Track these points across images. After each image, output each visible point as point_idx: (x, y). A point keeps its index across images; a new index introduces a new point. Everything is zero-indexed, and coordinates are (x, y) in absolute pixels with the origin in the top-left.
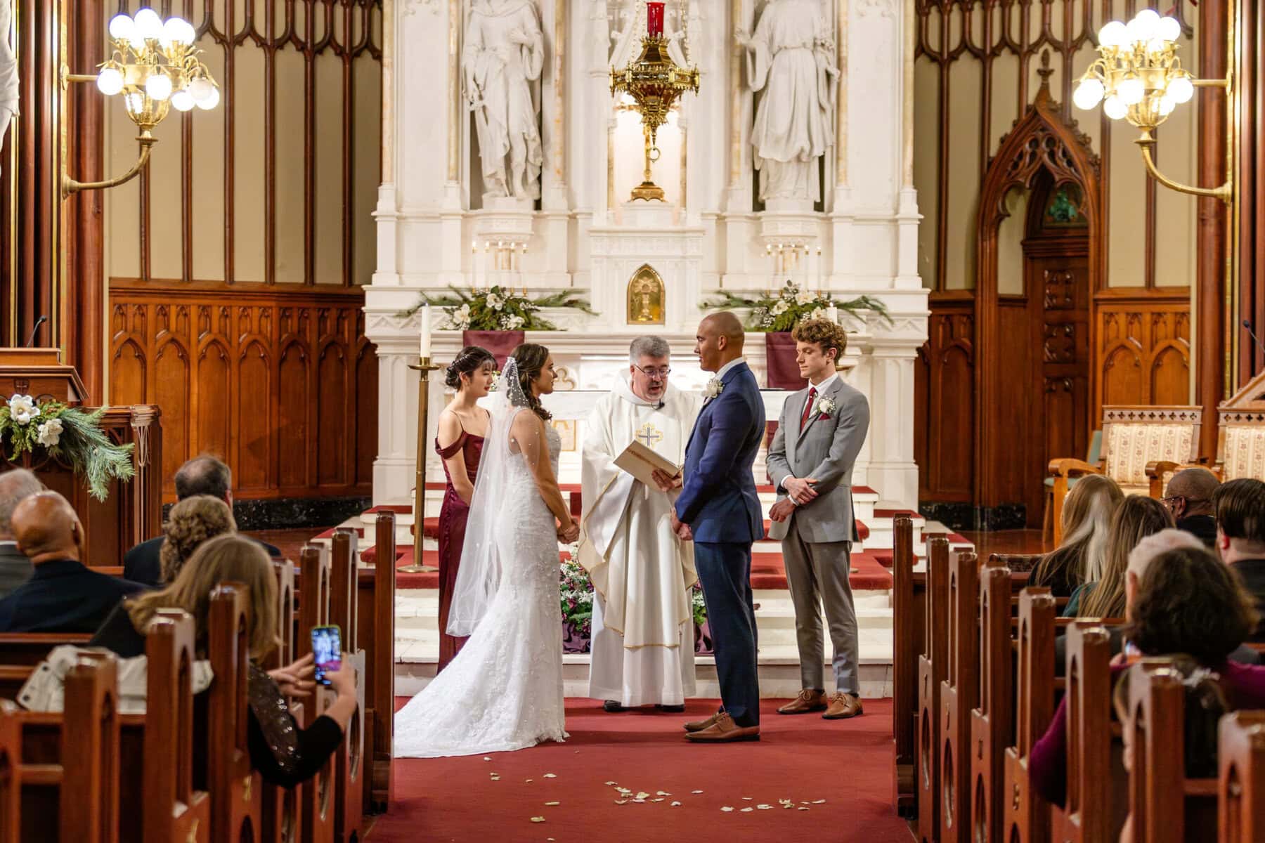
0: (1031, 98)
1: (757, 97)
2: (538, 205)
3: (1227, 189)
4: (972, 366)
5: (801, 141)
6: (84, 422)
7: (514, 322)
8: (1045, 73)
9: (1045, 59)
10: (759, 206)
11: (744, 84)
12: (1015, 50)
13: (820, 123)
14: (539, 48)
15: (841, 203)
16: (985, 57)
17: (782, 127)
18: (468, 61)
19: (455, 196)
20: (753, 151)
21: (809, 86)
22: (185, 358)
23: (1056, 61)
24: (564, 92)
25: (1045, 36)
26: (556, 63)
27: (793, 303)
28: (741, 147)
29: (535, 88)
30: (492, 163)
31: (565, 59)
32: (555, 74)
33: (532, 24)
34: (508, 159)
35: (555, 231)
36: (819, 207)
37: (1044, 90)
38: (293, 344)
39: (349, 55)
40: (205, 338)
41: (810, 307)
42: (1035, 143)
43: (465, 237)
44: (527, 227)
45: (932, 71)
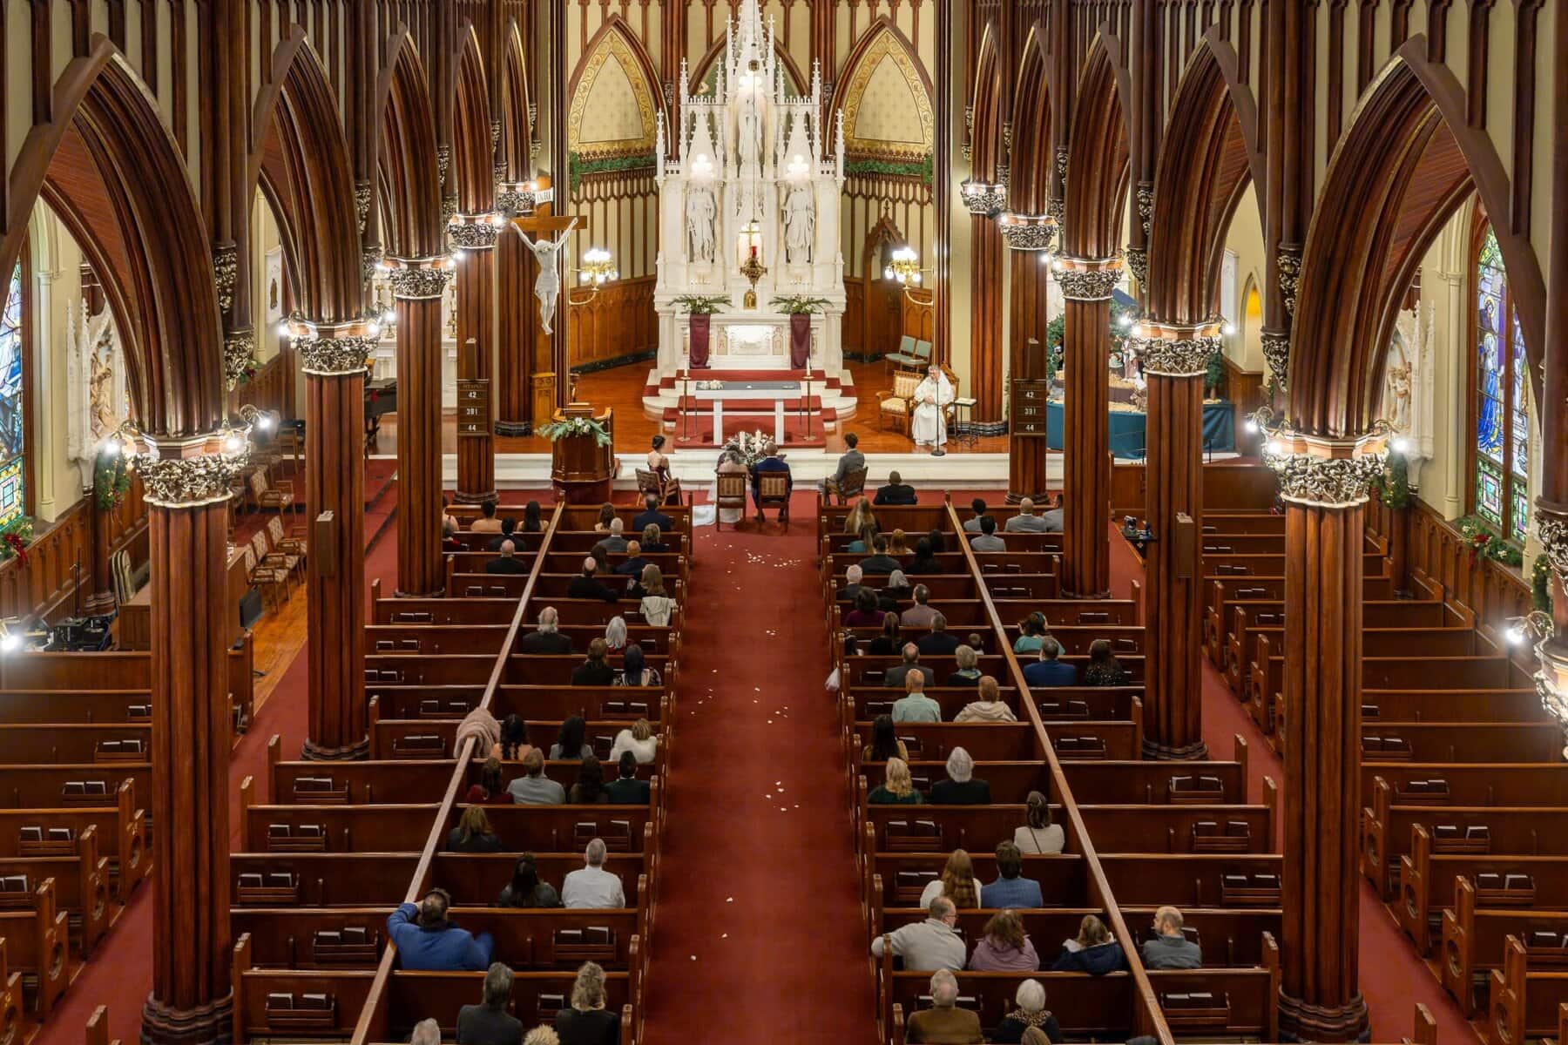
0: (882, 216)
1: (787, 226)
2: (713, 261)
3: (932, 304)
4: (863, 305)
5: (803, 242)
6: (597, 426)
7: (706, 310)
8: (887, 209)
9: (887, 204)
10: (788, 261)
11: (783, 220)
12: (877, 198)
13: (809, 235)
14: (713, 208)
15: (816, 261)
16: (867, 198)
17: (796, 237)
18: (688, 214)
19: (684, 259)
20: (786, 243)
21: (805, 222)
22: (592, 312)
23: (890, 204)
24: (722, 223)
25: (887, 196)
26: (719, 214)
27: (799, 302)
28: (782, 241)
29: (711, 223)
30: (697, 249)
31: (722, 212)
32: (718, 217)
33: (711, 200)
34: (703, 247)
35: (719, 270)
36: (809, 261)
37: (887, 214)
38: (627, 301)
39: (645, 196)
40: (599, 304)
41: (805, 304)
42: (883, 232)
43: (688, 273)
44: (709, 271)
45: (849, 200)
